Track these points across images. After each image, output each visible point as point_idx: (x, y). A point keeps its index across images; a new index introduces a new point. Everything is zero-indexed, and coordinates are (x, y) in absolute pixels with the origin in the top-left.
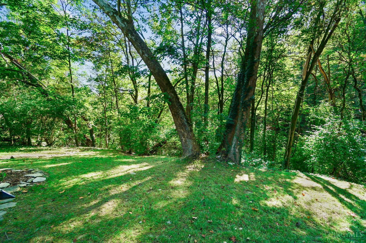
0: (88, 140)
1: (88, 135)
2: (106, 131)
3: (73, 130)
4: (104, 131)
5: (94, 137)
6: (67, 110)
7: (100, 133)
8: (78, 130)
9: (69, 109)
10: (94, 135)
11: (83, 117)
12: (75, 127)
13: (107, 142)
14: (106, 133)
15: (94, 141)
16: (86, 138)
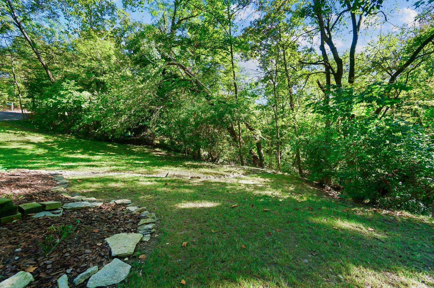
0: (255, 157)
1: (255, 151)
2: (278, 146)
3: (237, 143)
4: (275, 146)
5: (263, 153)
6: (228, 114)
7: (270, 149)
8: (243, 144)
9: (230, 113)
10: (262, 151)
11: (249, 126)
12: (240, 139)
13: (278, 162)
14: (277, 149)
15: (262, 159)
16: (253, 154)
